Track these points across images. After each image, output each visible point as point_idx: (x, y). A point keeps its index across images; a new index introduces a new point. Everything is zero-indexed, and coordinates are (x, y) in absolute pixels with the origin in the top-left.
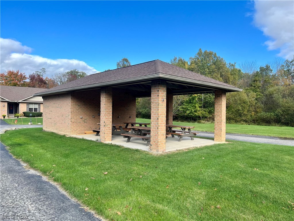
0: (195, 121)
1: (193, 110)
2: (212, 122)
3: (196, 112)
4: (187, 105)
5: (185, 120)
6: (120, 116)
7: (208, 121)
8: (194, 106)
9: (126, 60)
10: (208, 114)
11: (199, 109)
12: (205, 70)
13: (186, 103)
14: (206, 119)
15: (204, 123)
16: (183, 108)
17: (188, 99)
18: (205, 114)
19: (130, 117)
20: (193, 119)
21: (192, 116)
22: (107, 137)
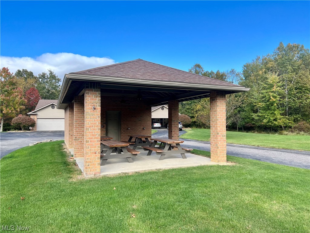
0: (276, 131)
1: (272, 118)
2: (297, 134)
3: (276, 121)
4: (264, 112)
5: (263, 131)
6: (130, 127)
7: (292, 132)
8: (273, 113)
9: (198, 66)
10: (293, 122)
11: (279, 116)
12: (287, 67)
13: (263, 110)
14: (290, 129)
15: (287, 135)
16: (258, 116)
17: (264, 105)
18: (289, 123)
19: (143, 129)
20: (273, 130)
21: (270, 125)
22: (79, 152)
